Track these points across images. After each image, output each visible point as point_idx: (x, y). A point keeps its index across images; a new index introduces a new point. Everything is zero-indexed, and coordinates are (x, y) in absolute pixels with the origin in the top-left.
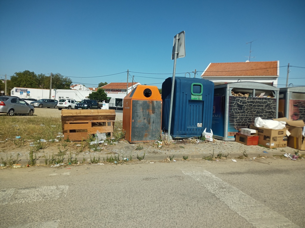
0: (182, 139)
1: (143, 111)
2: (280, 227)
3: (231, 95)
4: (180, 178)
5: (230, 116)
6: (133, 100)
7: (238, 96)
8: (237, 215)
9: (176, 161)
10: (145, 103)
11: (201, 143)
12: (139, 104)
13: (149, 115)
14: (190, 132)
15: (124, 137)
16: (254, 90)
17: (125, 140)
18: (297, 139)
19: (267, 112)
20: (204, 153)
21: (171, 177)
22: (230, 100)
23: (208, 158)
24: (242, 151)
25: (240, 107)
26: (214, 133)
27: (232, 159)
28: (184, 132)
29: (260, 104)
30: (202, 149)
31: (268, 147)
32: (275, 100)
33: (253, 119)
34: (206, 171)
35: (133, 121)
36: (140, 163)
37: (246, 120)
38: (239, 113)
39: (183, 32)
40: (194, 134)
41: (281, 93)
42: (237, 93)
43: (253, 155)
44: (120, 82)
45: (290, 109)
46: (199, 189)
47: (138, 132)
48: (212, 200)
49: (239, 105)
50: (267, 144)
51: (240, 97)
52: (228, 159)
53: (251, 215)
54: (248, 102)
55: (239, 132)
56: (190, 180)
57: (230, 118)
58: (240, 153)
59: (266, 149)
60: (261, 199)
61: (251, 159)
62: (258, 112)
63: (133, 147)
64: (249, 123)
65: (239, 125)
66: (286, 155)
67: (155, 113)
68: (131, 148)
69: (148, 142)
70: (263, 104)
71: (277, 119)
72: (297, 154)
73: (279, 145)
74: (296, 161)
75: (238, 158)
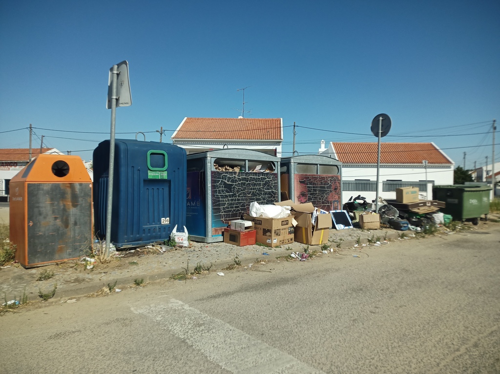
0: (135, 248)
1: (52, 205)
2: (280, 372)
3: (214, 169)
4: (125, 322)
5: (213, 203)
6: (29, 184)
7: (224, 170)
8: (220, 370)
9: (120, 290)
10: (56, 187)
11: (169, 251)
12: (43, 190)
13: (66, 212)
14: (149, 234)
15: (13, 258)
16: (247, 161)
17: (15, 262)
18: (306, 229)
19: (266, 194)
20: (173, 268)
21: (107, 324)
22: (212, 177)
23: (179, 276)
24: (232, 257)
25: (229, 187)
26: (189, 233)
27: (218, 272)
28: (138, 236)
29: (256, 182)
30: (170, 262)
31: (269, 246)
32: (276, 175)
33: (247, 205)
34: (174, 299)
35: (31, 224)
36: (45, 306)
37: (238, 207)
38: (226, 196)
39: (125, 62)
40: (156, 238)
41: (282, 165)
42: (222, 166)
43: (247, 260)
44: (14, 148)
45: (295, 188)
46: (159, 337)
47: (42, 245)
48: (179, 352)
49: (226, 185)
50: (268, 241)
51: (227, 173)
52: (212, 273)
53: (240, 364)
54: (240, 180)
55: (229, 226)
56: (145, 322)
57: (213, 206)
58: (230, 259)
59: (266, 249)
60: (257, 332)
61: (246, 267)
62: (254, 194)
63: (32, 276)
64: (243, 212)
65: (228, 216)
66: (293, 255)
67: (79, 206)
68: (26, 277)
69: (64, 263)
70: (260, 181)
71: (280, 202)
72: (308, 252)
73: (283, 241)
74: (305, 263)
75: (227, 269)
